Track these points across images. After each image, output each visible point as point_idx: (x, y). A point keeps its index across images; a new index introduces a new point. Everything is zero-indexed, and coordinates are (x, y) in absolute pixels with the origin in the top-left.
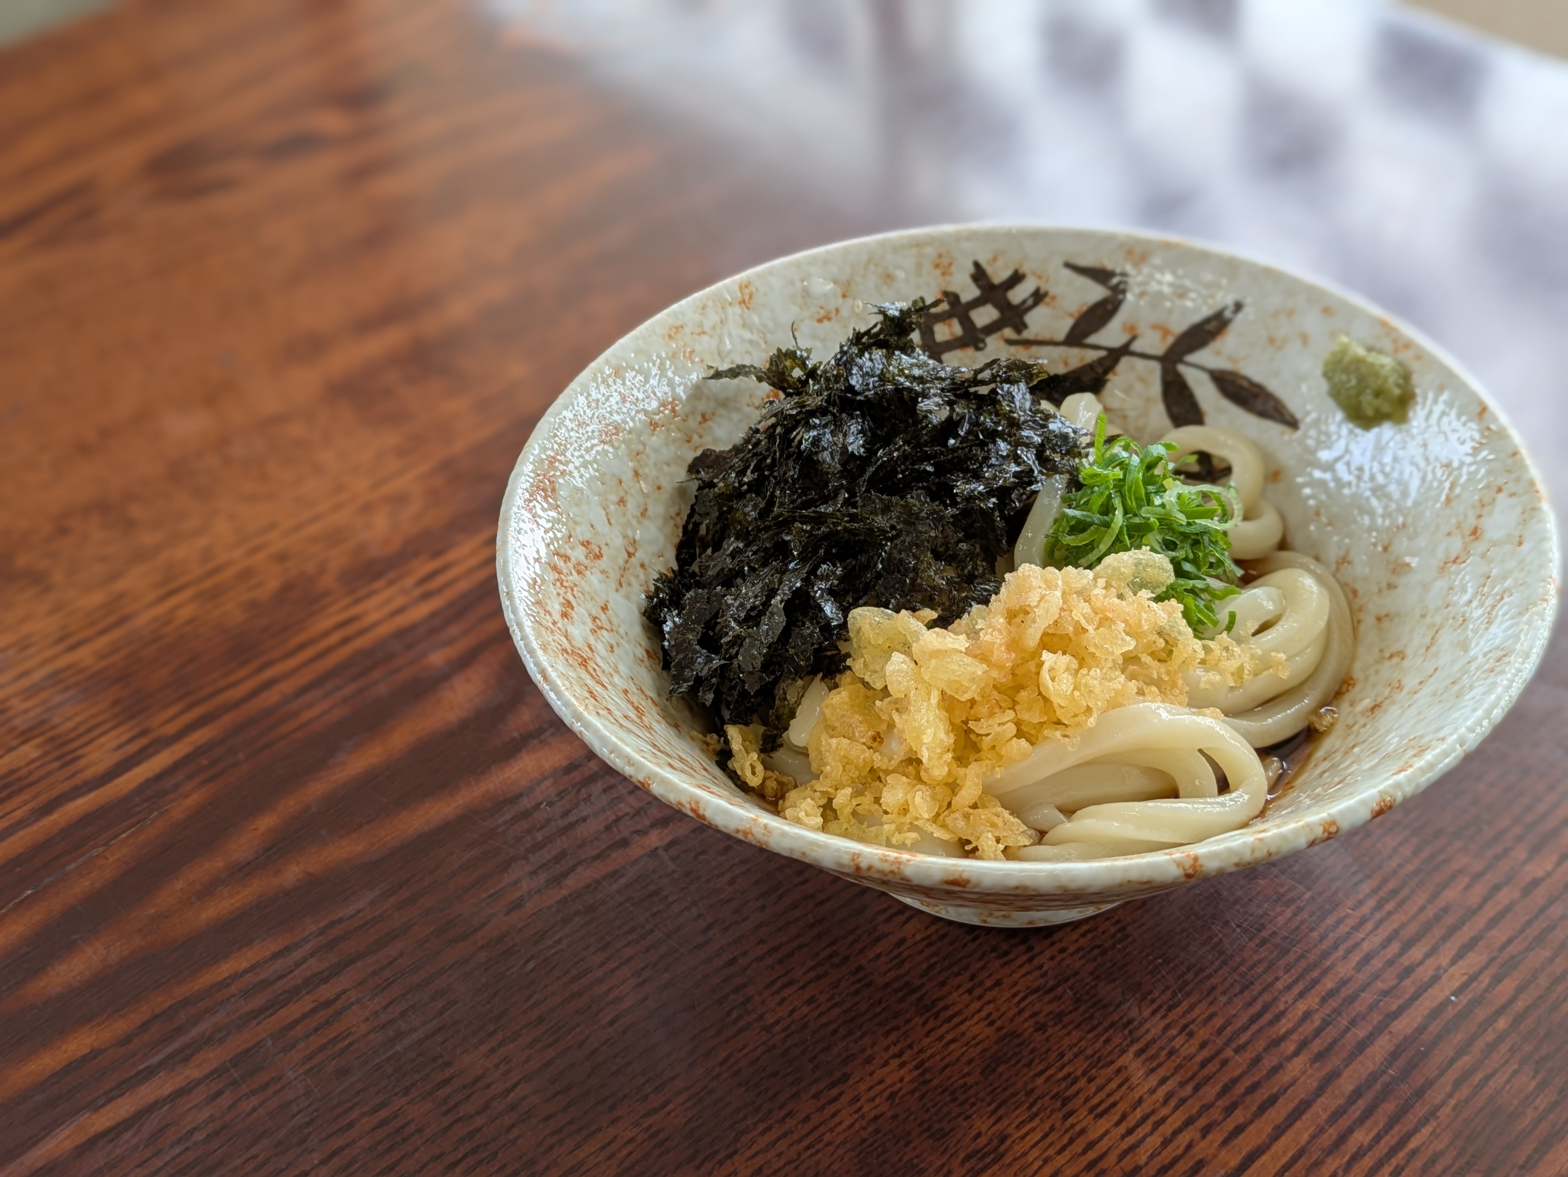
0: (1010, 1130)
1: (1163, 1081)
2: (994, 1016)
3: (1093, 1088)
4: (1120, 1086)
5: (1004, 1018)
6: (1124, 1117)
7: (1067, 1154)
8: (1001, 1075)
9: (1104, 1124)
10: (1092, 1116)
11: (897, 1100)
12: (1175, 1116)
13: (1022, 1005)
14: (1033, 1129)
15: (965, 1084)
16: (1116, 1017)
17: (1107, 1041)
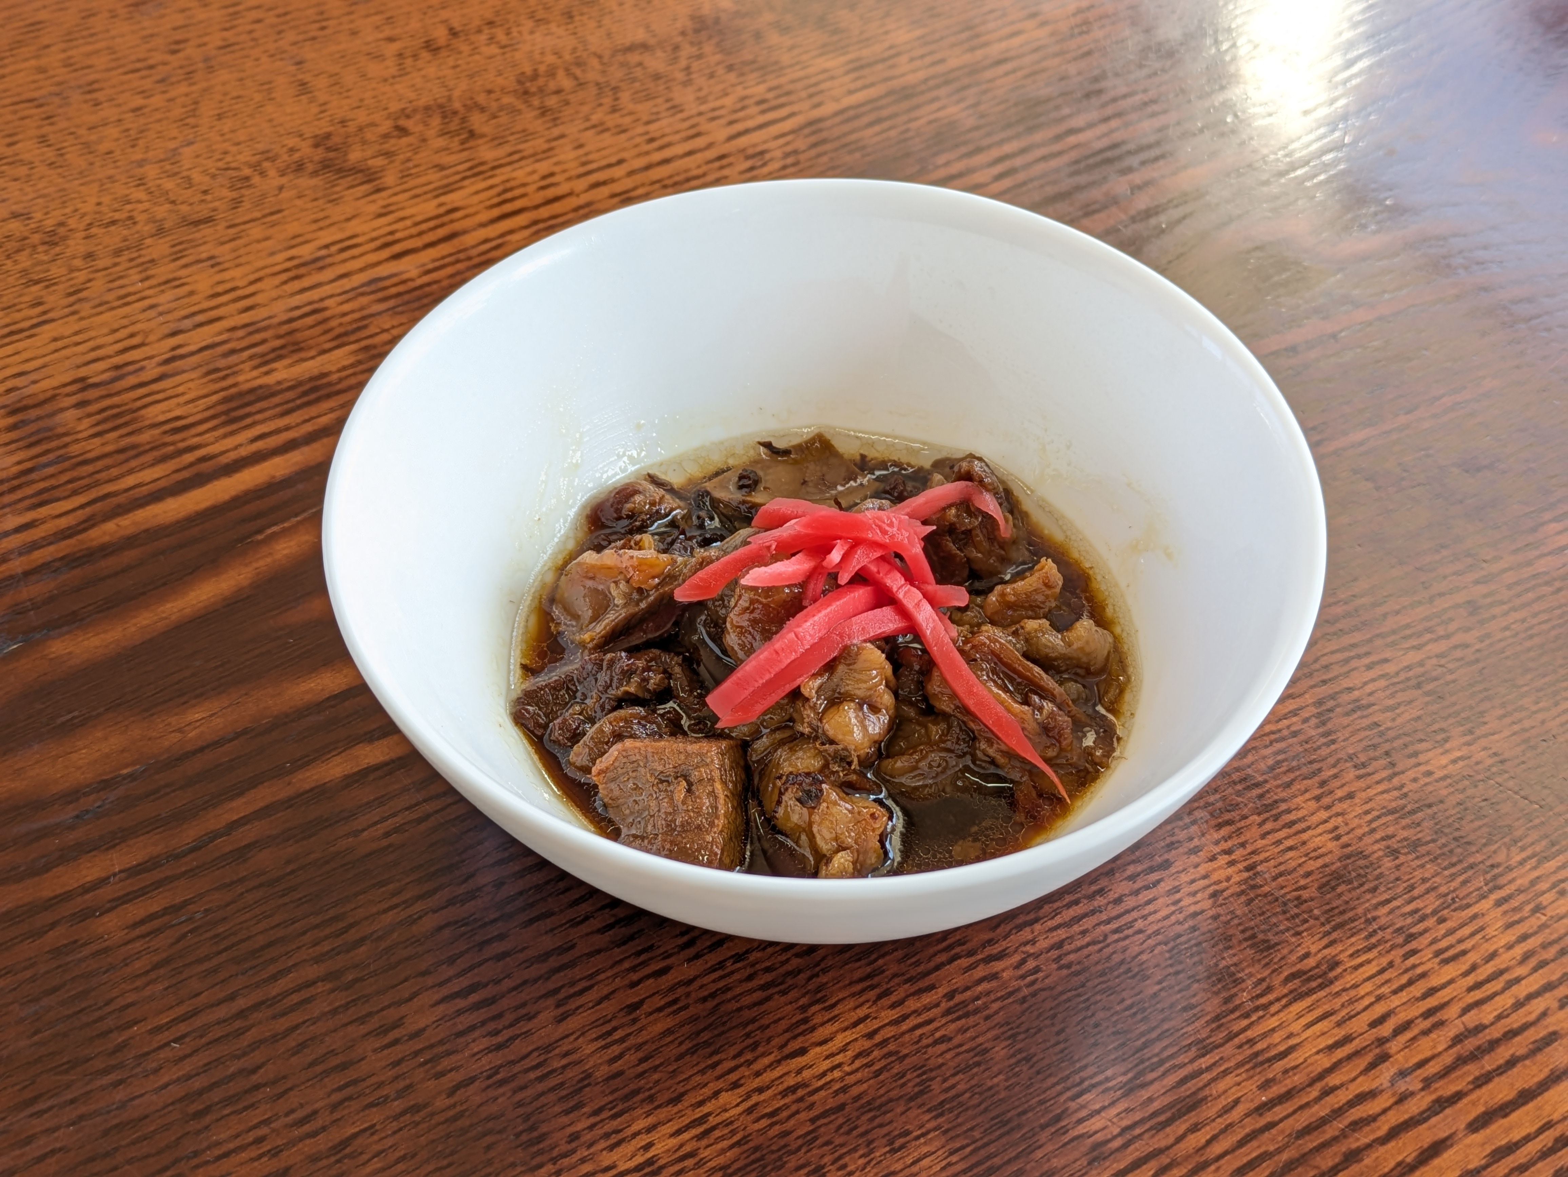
0: (1342, 957)
1: (1524, 938)
2: (1341, 831)
3: (1443, 929)
4: (1473, 934)
5: (1351, 836)
6: (1474, 968)
7: (1404, 996)
8: (1340, 895)
9: (1451, 971)
10: (1437, 960)
11: (1221, 901)
12: (1531, 978)
13: (1374, 825)
14: (1369, 962)
15: (1298, 898)
16: (1479, 857)
17: (1464, 883)
